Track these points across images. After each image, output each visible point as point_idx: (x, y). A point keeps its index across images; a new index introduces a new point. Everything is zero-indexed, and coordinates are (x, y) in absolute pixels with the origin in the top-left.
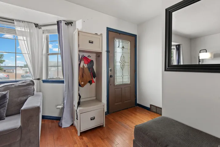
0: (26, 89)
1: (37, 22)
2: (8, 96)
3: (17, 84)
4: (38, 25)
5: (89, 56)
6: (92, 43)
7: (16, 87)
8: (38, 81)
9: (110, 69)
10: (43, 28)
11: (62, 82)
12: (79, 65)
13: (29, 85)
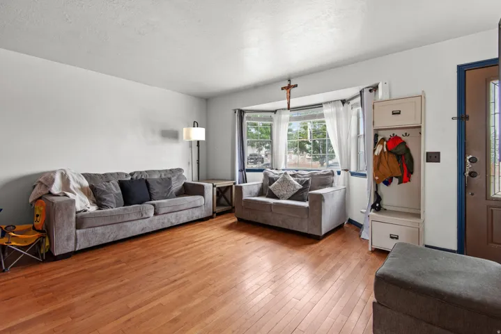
0: (325, 179)
1: (343, 98)
2: (310, 182)
3: (319, 173)
4: (345, 100)
5: (406, 134)
6: (399, 113)
7: (318, 175)
8: (346, 172)
9: (468, 158)
10: (352, 102)
11: (364, 175)
12: (374, 151)
13: (329, 174)
